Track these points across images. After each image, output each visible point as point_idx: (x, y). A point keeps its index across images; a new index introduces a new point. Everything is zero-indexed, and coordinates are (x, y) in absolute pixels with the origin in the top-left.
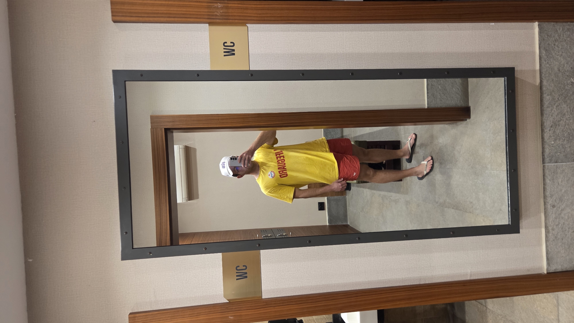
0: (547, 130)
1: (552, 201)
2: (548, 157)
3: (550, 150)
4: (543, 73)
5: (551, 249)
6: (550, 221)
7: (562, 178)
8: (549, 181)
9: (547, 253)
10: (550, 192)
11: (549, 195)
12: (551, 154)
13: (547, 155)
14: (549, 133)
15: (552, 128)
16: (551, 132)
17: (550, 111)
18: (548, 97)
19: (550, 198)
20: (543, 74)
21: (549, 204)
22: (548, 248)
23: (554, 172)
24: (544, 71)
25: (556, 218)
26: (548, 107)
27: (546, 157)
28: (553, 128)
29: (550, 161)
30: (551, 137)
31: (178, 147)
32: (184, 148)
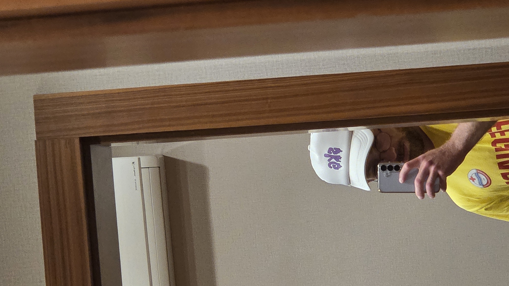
31: (133, 163)
32: (158, 168)
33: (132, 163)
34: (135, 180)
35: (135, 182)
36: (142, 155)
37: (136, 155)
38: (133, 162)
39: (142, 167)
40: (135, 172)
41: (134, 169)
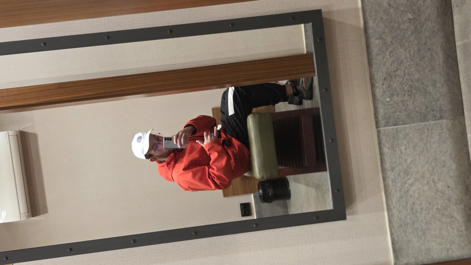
0: (378, 84)
1: (393, 175)
2: (382, 119)
3: (385, 109)
4: (367, 11)
5: (398, 238)
6: (394, 201)
7: (406, 145)
8: (387, 150)
9: (393, 244)
10: (390, 164)
11: (389, 168)
12: (387, 115)
13: (381, 117)
14: (382, 88)
15: (385, 82)
16: (384, 87)
17: (382, 59)
18: (377, 42)
19: (391, 171)
20: (368, 13)
21: (390, 179)
22: (393, 236)
23: (393, 138)
24: (368, 8)
25: (401, 197)
26: (377, 55)
27: (380, 118)
28: (387, 81)
29: (386, 124)
30: (385, 92)
32: (17, 135)
34: (7, 140)
36: (9, 131)
38: (6, 133)
41: (6, 136)
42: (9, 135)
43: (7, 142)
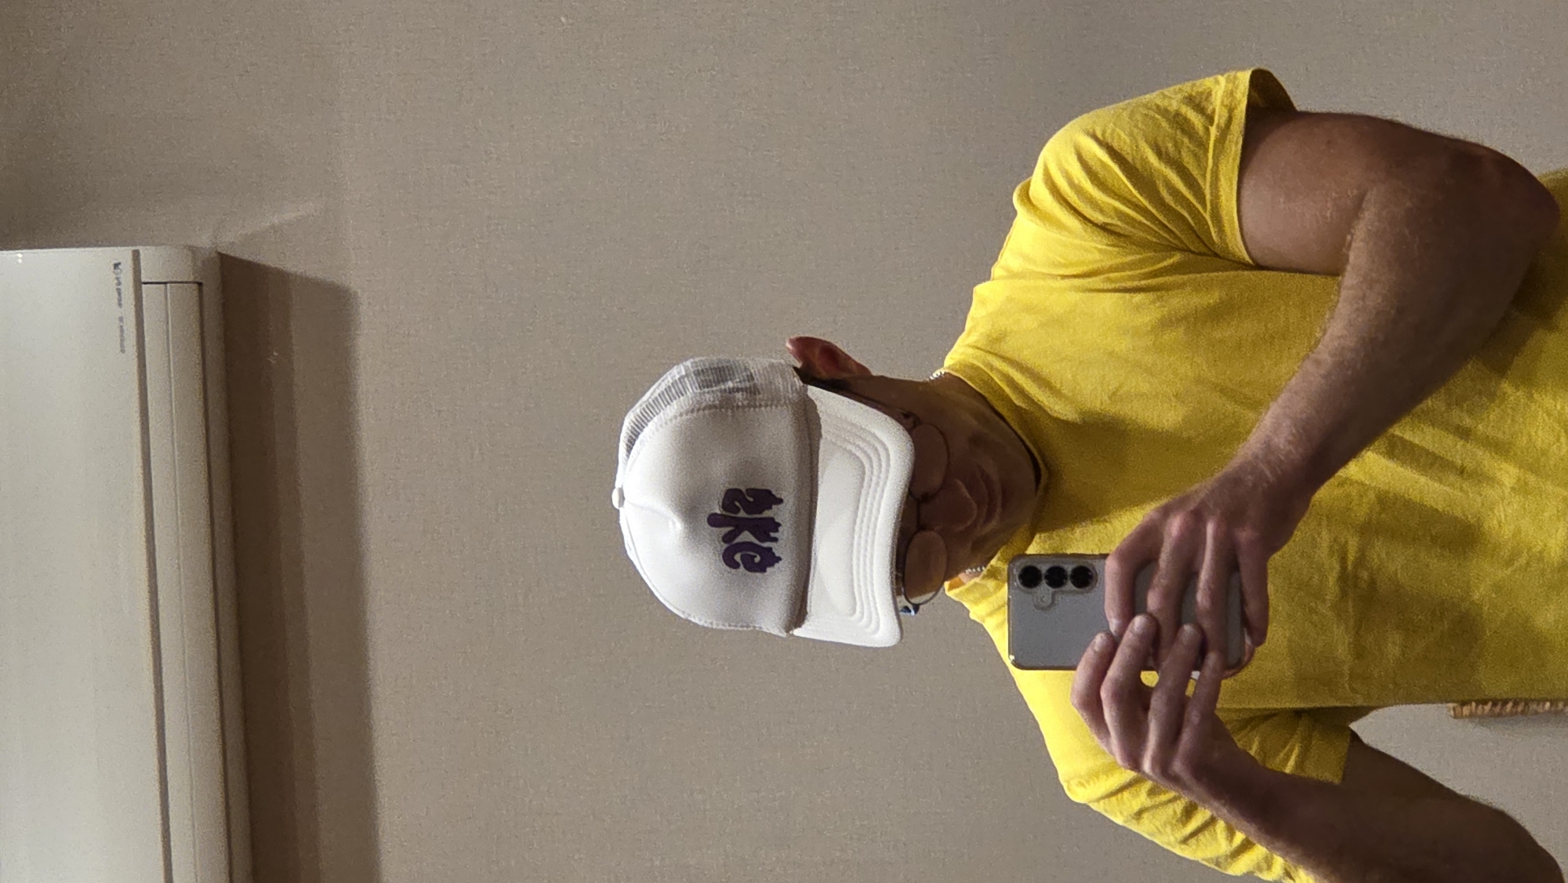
31: (116, 266)
32: (196, 285)
33: (112, 268)
34: (121, 319)
35: (121, 327)
36: (145, 244)
37: (124, 244)
38: (117, 262)
39: (143, 280)
40: (119, 294)
41: (119, 284)
42: (144, 279)
43: (122, 331)
